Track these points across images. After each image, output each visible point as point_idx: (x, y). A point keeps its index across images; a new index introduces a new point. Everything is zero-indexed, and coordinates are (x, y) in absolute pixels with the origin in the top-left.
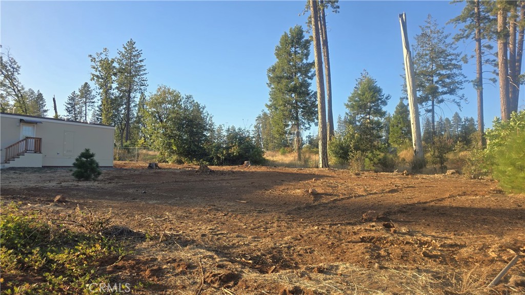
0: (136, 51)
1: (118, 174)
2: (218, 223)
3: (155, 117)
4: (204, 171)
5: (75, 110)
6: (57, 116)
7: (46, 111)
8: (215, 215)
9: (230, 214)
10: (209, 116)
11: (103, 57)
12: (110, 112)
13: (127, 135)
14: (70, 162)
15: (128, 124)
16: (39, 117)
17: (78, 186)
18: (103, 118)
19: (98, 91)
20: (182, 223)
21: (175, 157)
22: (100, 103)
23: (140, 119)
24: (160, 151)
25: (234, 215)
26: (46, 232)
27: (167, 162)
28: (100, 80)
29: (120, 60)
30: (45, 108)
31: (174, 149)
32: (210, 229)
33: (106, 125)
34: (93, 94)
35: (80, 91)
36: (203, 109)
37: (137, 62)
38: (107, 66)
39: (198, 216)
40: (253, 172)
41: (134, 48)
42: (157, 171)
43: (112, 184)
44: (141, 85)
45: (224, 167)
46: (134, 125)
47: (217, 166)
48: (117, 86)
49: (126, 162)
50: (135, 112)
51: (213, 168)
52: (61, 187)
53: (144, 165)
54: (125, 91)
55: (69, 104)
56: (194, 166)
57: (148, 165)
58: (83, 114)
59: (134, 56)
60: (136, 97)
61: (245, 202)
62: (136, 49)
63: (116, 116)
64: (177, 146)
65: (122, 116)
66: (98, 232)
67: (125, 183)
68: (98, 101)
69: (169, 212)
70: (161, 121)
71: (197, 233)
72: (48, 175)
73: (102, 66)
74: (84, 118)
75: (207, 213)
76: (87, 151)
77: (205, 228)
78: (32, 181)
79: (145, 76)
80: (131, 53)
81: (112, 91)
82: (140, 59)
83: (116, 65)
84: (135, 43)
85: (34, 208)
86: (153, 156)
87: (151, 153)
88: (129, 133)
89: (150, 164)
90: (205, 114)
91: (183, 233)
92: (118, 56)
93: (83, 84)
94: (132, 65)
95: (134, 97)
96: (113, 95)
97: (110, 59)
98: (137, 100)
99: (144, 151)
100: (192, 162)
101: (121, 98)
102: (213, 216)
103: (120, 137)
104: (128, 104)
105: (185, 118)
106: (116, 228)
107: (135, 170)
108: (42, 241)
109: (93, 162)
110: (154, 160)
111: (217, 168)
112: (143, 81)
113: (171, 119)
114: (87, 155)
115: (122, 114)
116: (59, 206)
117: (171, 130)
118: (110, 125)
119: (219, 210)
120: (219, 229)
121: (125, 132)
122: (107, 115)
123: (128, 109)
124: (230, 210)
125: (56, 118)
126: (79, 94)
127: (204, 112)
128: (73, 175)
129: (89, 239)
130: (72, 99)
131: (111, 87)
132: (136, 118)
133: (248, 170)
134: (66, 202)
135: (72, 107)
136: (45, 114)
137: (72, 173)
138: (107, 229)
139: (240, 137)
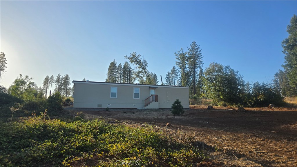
0: (197, 46)
1: (193, 112)
2: (259, 145)
3: (209, 80)
4: (241, 111)
5: (170, 80)
6: (162, 84)
7: (158, 82)
8: (255, 140)
9: (266, 140)
10: (241, 77)
11: (181, 52)
12: (185, 80)
13: (194, 91)
14: (170, 106)
15: (194, 86)
16: (155, 85)
17: (174, 118)
18: (182, 83)
19: (179, 70)
20: (234, 142)
21: (222, 103)
22: (180, 76)
23: (200, 82)
24: (213, 99)
25: (270, 141)
26: (166, 141)
27: (218, 105)
28: (180, 64)
29: (189, 53)
30: (157, 81)
31: (222, 98)
32: (254, 149)
33: (184, 87)
34: (177, 72)
35: (172, 71)
36: (237, 73)
37: (197, 52)
38: (183, 57)
39: (244, 139)
40: (277, 112)
41: (196, 45)
42: (212, 110)
43: (191, 118)
44: (200, 64)
45: (254, 108)
46: (197, 85)
47: (250, 108)
48: (188, 66)
49: (195, 106)
50: (197, 78)
51: (247, 109)
52: (168, 118)
53: (205, 107)
54: (192, 68)
55: (167, 78)
56: (234, 108)
57: (207, 107)
58: (173, 82)
59: (196, 49)
60: (198, 71)
61: (276, 132)
62: (197, 45)
63: (188, 82)
64: (223, 96)
65: (191, 81)
66: (189, 144)
67: (197, 117)
68: (179, 75)
69: (225, 135)
70: (213, 82)
71: (245, 150)
72: (161, 112)
73: (180, 57)
74: (174, 84)
75: (250, 138)
76: (177, 100)
77: (251, 148)
78: (155, 115)
79: (202, 59)
80: (194, 48)
81: (186, 69)
82: (199, 50)
83: (187, 55)
84: (196, 42)
85: (159, 128)
86: (209, 102)
87: (208, 100)
88: (195, 90)
89: (208, 107)
90: (238, 76)
91: (237, 149)
92: (188, 51)
93: (173, 67)
94: (195, 54)
95: (197, 71)
96: (186, 71)
97: (184, 53)
98: (198, 72)
99: (204, 100)
100: (232, 105)
101: (190, 72)
102: (254, 140)
103: (191, 93)
104: (194, 75)
105: (226, 79)
106: (198, 142)
107: (201, 110)
108: (165, 146)
109: (180, 106)
110: (210, 104)
111: (250, 109)
112: (201, 61)
113: (218, 81)
114: (177, 102)
115: (191, 80)
116: (169, 128)
117: (219, 87)
118: (186, 86)
119: (258, 137)
120: (261, 149)
121: (193, 90)
122: (184, 81)
123: (194, 77)
124: (265, 137)
125: (162, 85)
126: (171, 72)
127: (238, 74)
128: (172, 112)
129: (185, 147)
130: (168, 75)
131: (185, 67)
132: (198, 82)
133: (273, 110)
134: (171, 126)
135: (168, 79)
136: (158, 83)
137: (171, 111)
138: (194, 142)
139: (264, 88)
